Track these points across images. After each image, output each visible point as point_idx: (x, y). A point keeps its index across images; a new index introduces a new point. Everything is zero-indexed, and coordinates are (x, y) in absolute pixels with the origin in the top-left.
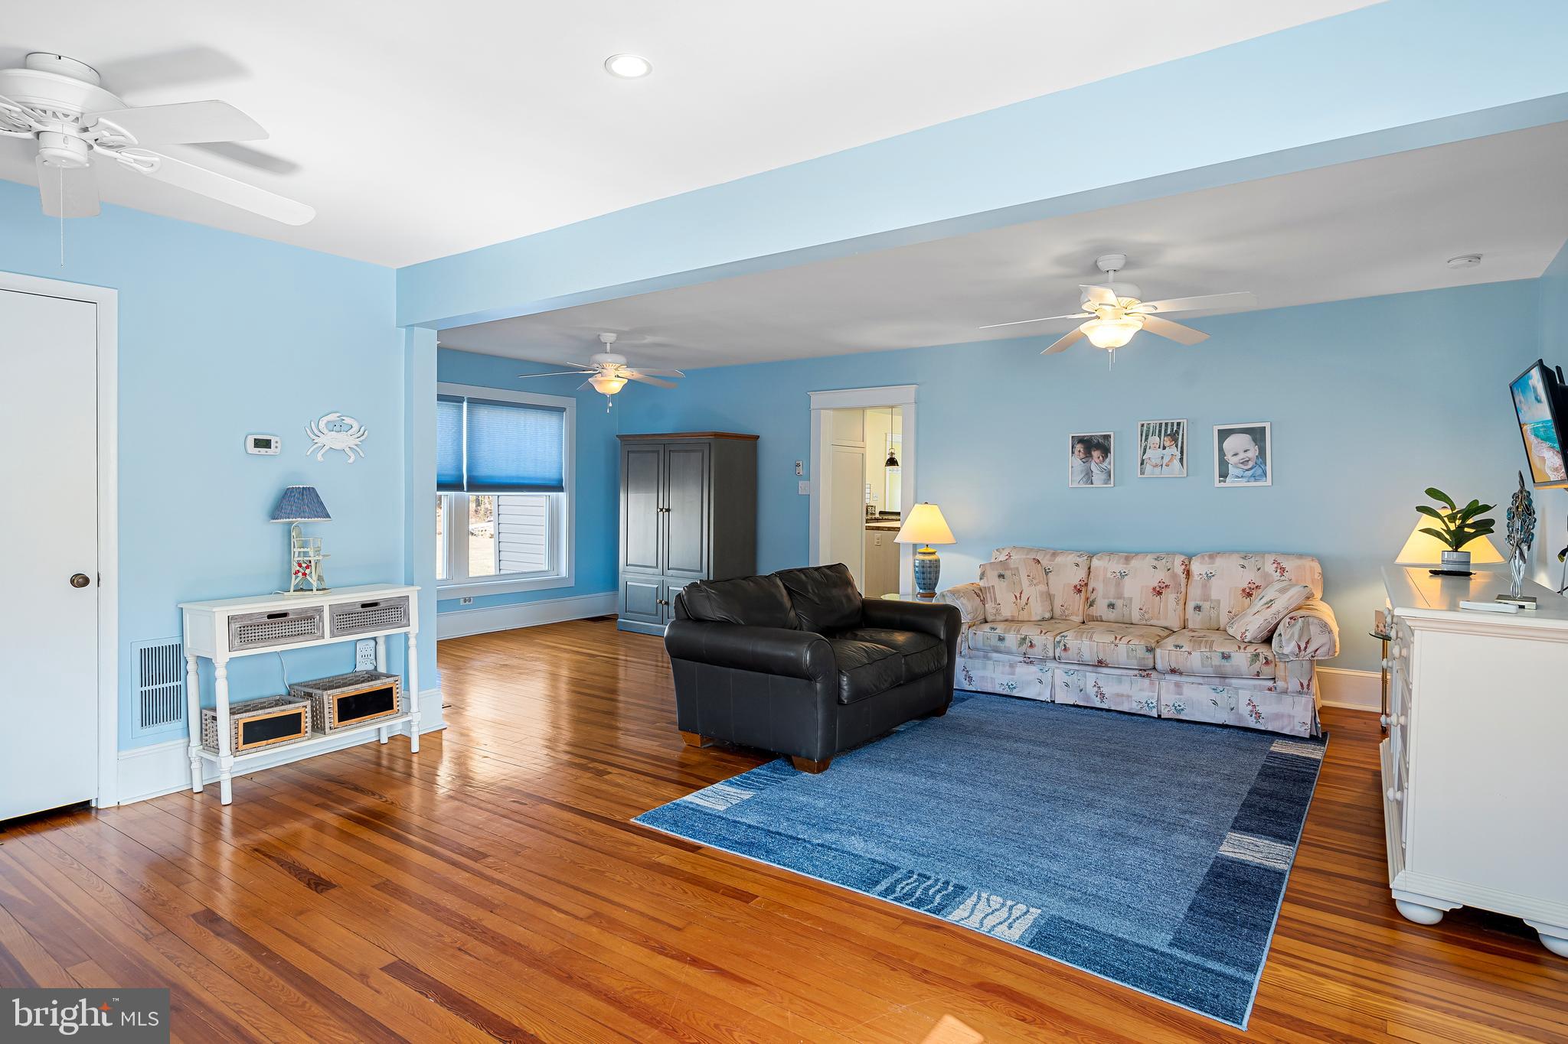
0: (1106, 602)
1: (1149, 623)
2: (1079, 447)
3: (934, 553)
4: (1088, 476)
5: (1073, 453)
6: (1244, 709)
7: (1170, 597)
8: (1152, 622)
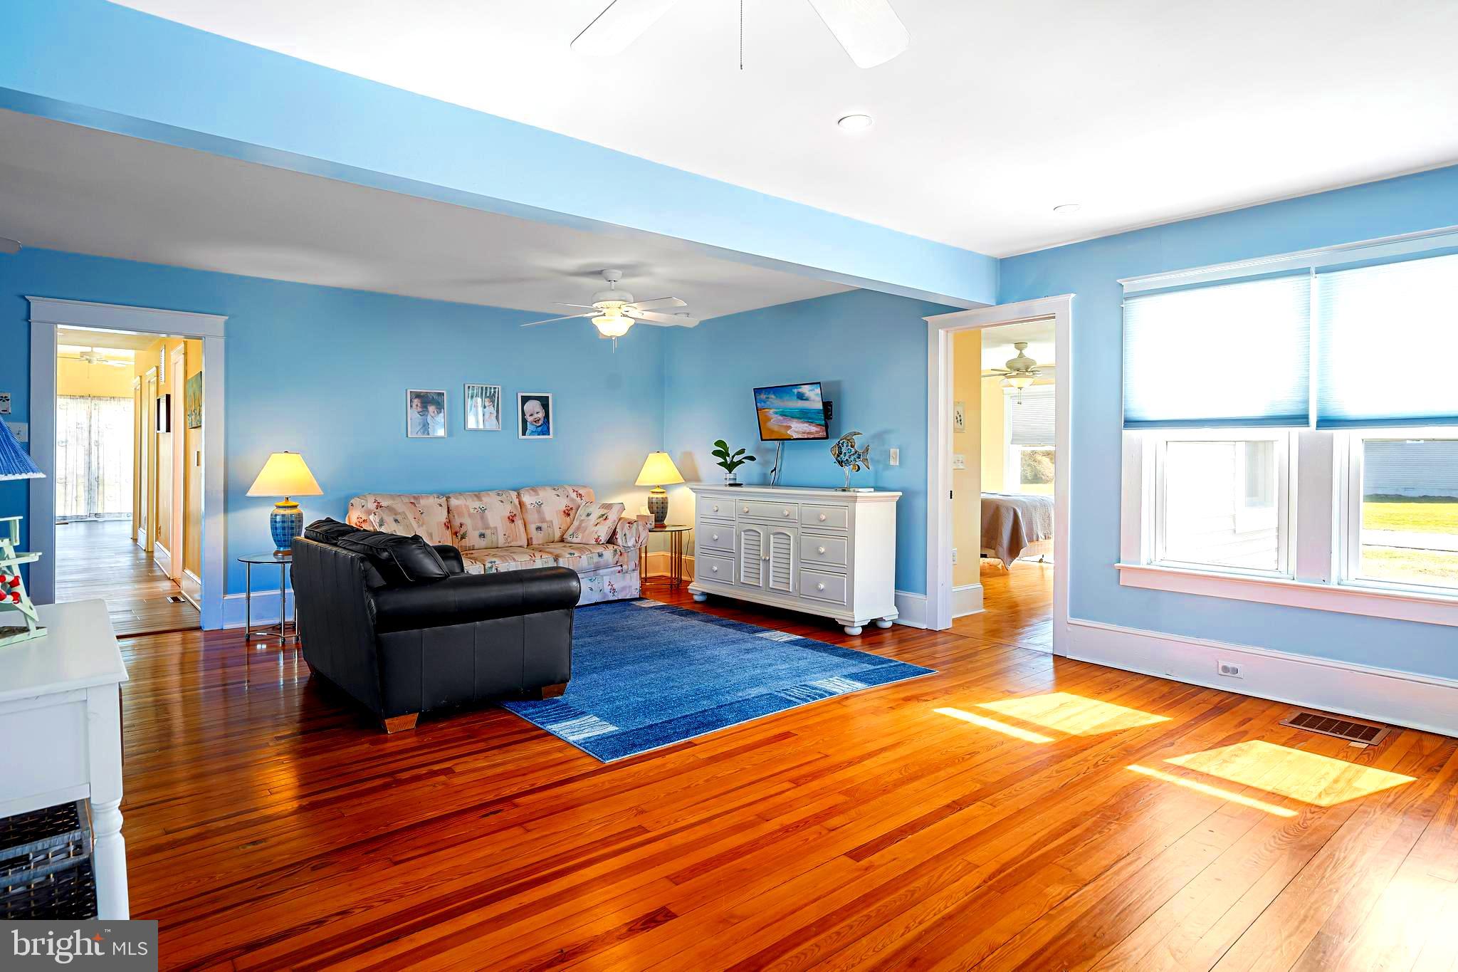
0: (477, 533)
1: (510, 545)
2: (416, 401)
3: (295, 507)
4: (425, 427)
5: (411, 406)
6: (607, 589)
7: (519, 523)
8: (512, 544)
